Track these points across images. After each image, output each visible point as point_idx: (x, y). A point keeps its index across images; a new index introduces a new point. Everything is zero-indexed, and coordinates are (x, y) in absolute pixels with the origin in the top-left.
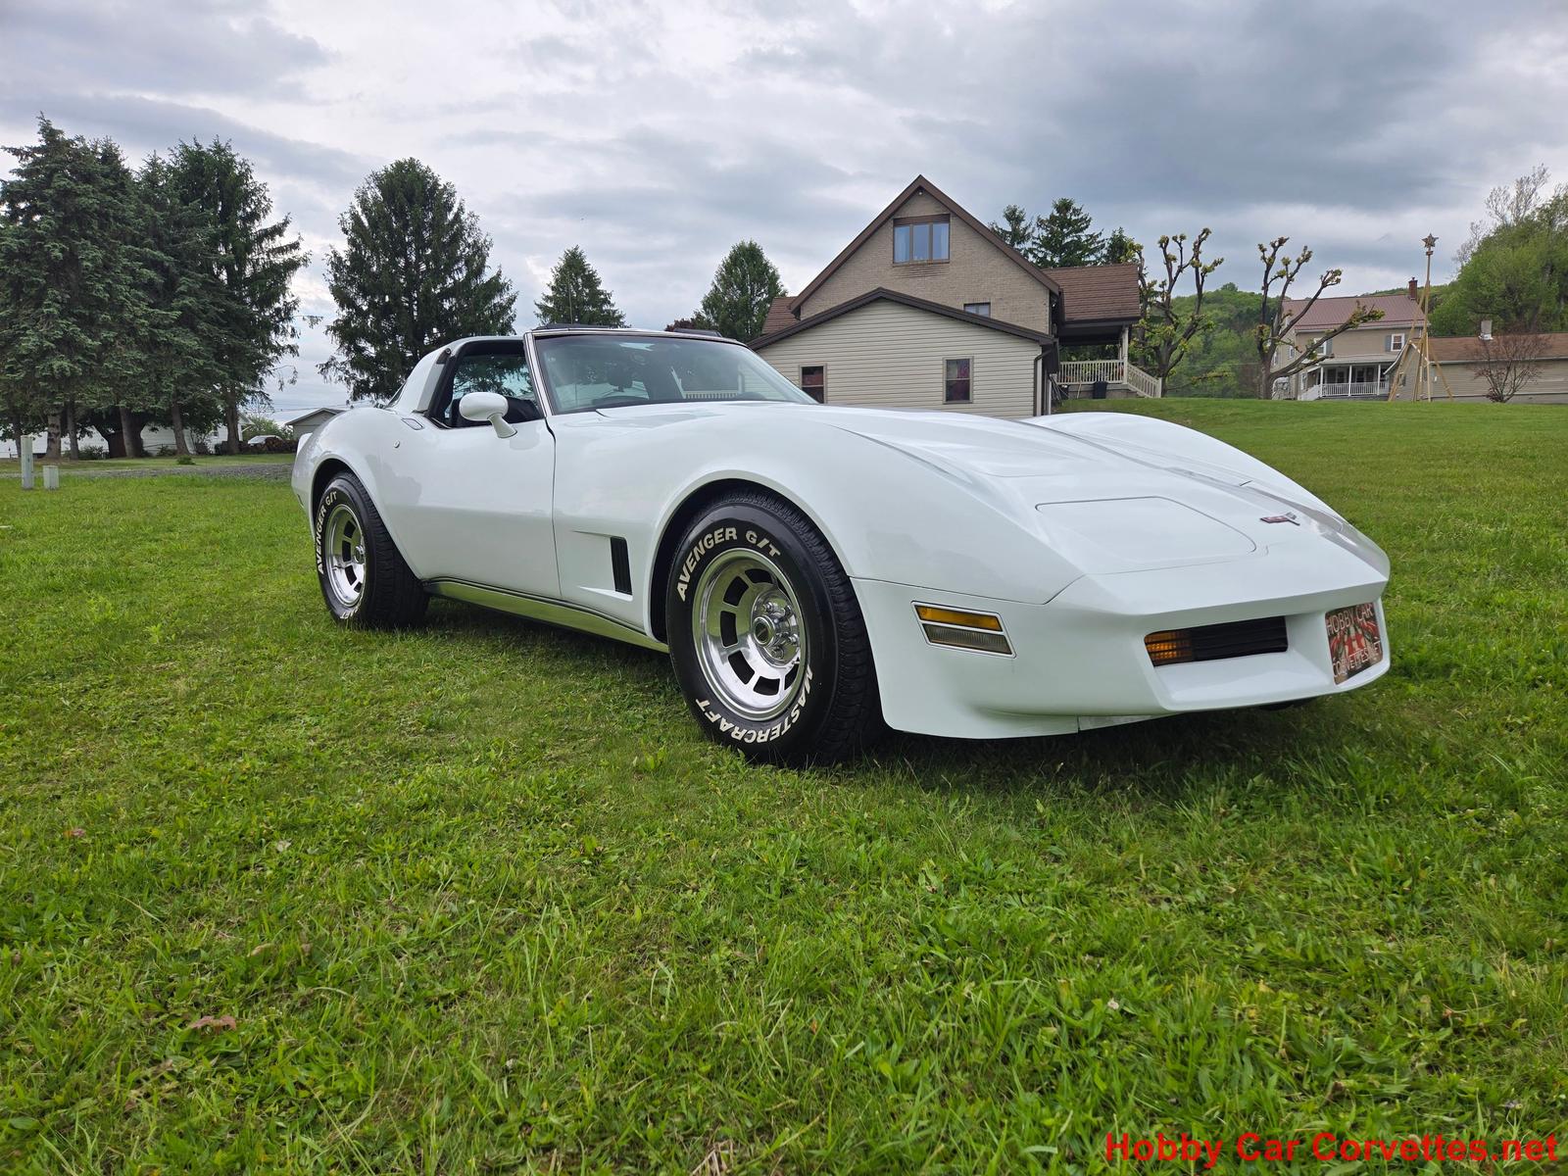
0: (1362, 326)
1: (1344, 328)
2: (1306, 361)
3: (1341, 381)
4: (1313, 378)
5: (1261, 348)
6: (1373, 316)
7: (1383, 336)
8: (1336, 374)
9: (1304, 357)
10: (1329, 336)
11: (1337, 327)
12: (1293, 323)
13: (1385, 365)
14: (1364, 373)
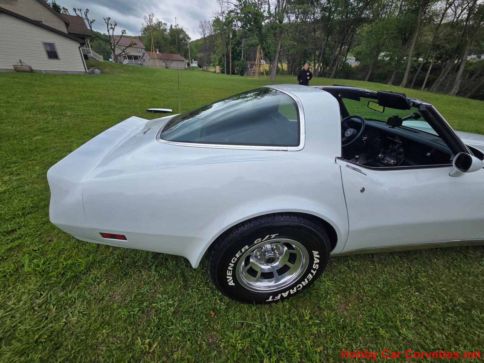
0: (133, 46)
1: (130, 46)
2: (123, 53)
3: (131, 59)
4: (125, 58)
5: (111, 48)
6: (135, 44)
7: (137, 49)
8: (130, 57)
9: (122, 52)
10: (127, 47)
11: (128, 45)
12: (118, 42)
13: (140, 57)
14: (136, 58)
